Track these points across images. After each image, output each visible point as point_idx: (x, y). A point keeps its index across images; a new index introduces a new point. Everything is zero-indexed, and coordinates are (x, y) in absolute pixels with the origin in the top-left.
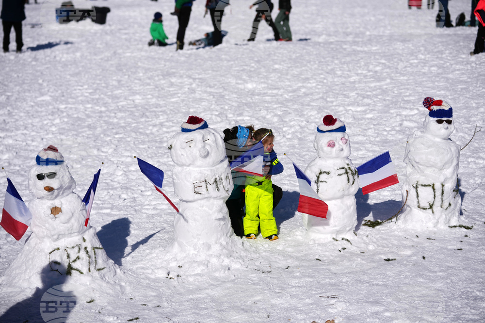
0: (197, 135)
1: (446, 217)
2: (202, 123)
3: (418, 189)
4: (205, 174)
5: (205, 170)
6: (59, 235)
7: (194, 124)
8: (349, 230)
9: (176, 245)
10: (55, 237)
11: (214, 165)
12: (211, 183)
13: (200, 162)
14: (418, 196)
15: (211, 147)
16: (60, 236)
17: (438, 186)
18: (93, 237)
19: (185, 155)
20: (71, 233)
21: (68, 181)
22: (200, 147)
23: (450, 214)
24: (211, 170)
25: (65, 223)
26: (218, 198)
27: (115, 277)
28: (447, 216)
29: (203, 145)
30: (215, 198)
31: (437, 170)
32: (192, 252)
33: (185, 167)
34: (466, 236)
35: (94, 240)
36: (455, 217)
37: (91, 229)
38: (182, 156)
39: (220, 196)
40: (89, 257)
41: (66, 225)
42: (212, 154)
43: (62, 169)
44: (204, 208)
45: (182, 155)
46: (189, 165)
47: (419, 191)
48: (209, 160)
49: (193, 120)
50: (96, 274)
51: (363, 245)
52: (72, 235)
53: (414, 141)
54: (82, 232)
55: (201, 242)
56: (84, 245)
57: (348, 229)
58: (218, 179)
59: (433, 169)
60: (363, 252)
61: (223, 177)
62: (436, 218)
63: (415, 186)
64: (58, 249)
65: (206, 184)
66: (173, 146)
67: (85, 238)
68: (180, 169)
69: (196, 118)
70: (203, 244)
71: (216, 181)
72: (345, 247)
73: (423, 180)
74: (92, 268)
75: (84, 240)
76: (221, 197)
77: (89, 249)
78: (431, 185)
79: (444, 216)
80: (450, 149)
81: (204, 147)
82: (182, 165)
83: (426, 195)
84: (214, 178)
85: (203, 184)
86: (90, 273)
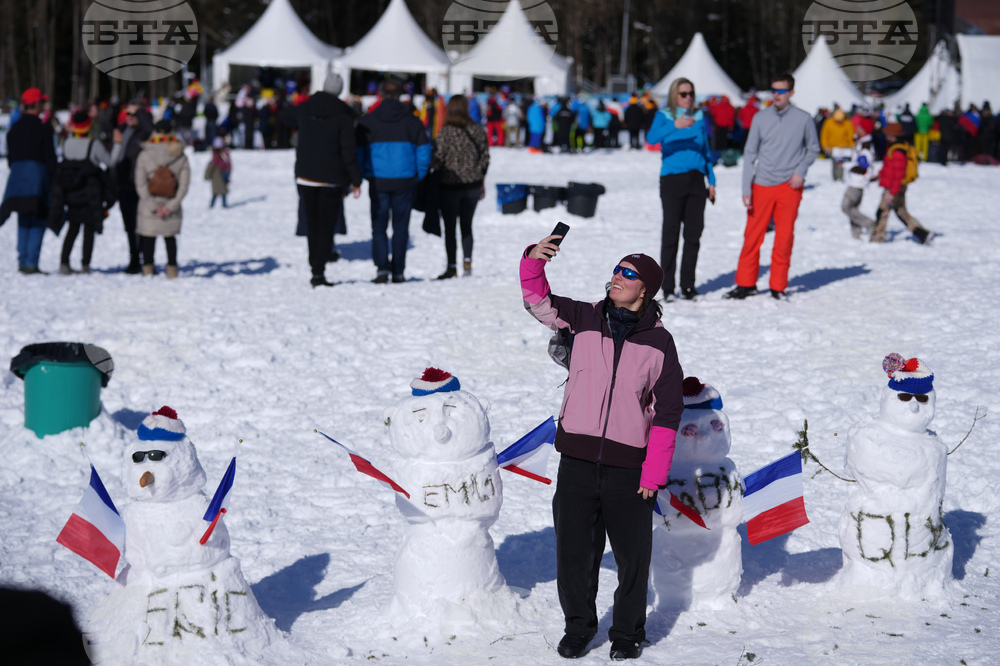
0: (435, 402)
1: (915, 579)
2: (448, 381)
3: (862, 523)
4: (443, 473)
5: (444, 465)
6: (166, 567)
7: (431, 381)
8: (722, 593)
9: (395, 601)
10: (160, 569)
11: (462, 455)
12: (456, 489)
13: (436, 449)
14: (860, 536)
15: (457, 423)
16: (169, 569)
17: (899, 519)
18: (231, 575)
19: (411, 437)
20: (188, 564)
21: (187, 471)
22: (437, 423)
23: (925, 575)
24: (456, 466)
25: (177, 545)
26: (468, 517)
27: (266, 649)
28: (919, 579)
29: (441, 419)
30: (461, 518)
31: (896, 489)
32: (420, 614)
33: (412, 459)
34: (944, 615)
35: (231, 580)
36: (936, 582)
37: (230, 561)
38: (405, 438)
39: (471, 515)
40: (217, 608)
41: (178, 548)
42: (459, 438)
43: (178, 449)
44: (443, 535)
45: (406, 435)
46: (418, 456)
47: (862, 527)
48: (452, 447)
49: (432, 375)
50: (226, 639)
51: (739, 621)
52: (192, 568)
53: (857, 433)
54: (209, 564)
55: (434, 597)
56: (211, 587)
57: (718, 590)
58: (469, 483)
59: (890, 485)
60: (734, 633)
61: (480, 480)
62: (896, 580)
63: (856, 516)
64: (165, 590)
65: (447, 489)
66: (392, 419)
67: (216, 574)
68: (404, 461)
69: (439, 371)
70: (437, 600)
71: (464, 487)
72: (705, 622)
73: (870, 507)
74: (222, 628)
75: (213, 577)
76: (474, 517)
77: (220, 595)
78: (884, 516)
79: (911, 578)
80: (923, 451)
81: (444, 423)
82: (406, 456)
83: (876, 536)
84: (461, 481)
85: (441, 491)
86: (217, 637)
